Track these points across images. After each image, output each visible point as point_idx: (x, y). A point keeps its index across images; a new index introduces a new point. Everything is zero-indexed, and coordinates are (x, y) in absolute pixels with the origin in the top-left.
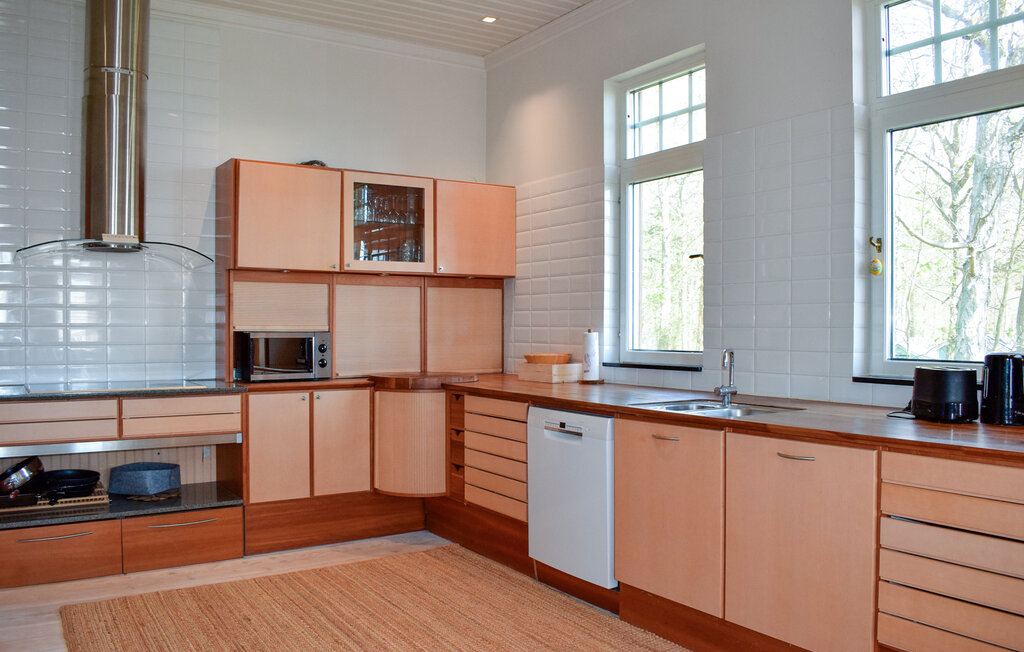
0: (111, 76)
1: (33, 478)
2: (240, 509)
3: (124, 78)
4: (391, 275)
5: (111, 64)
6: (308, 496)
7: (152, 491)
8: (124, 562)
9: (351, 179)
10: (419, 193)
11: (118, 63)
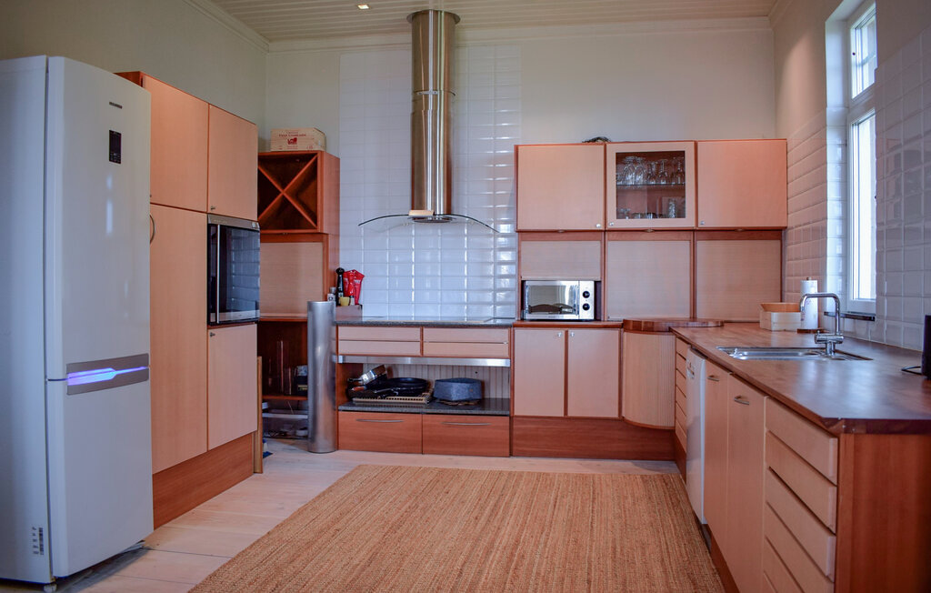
0: (427, 96)
1: (377, 379)
2: (507, 418)
3: (435, 97)
4: (656, 231)
5: (427, 89)
6: (562, 415)
7: (454, 398)
8: (422, 444)
9: (613, 150)
10: (681, 155)
11: (431, 87)
